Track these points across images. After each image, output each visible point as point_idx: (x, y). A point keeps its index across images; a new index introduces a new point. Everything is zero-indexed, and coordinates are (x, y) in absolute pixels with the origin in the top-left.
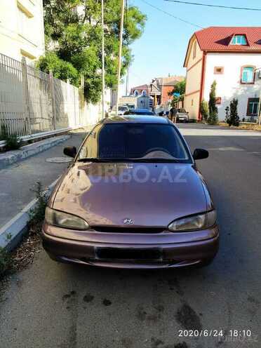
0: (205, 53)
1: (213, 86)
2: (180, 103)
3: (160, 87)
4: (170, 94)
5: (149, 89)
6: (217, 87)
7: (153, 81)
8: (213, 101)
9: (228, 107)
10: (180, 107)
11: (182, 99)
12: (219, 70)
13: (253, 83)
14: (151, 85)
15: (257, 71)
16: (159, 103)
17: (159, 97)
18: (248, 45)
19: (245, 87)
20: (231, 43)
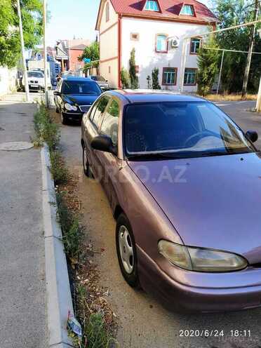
0: (120, 16)
1: (132, 53)
2: (95, 70)
3: (66, 50)
4: (80, 59)
5: (54, 52)
6: (136, 54)
7: (58, 43)
8: (133, 69)
9: (149, 77)
10: (94, 74)
11: (97, 66)
12: (135, 36)
13: (166, 52)
14: (56, 48)
15: (170, 40)
16: (68, 70)
17: (66, 62)
18: (160, 12)
19: (159, 56)
20: (144, 9)
